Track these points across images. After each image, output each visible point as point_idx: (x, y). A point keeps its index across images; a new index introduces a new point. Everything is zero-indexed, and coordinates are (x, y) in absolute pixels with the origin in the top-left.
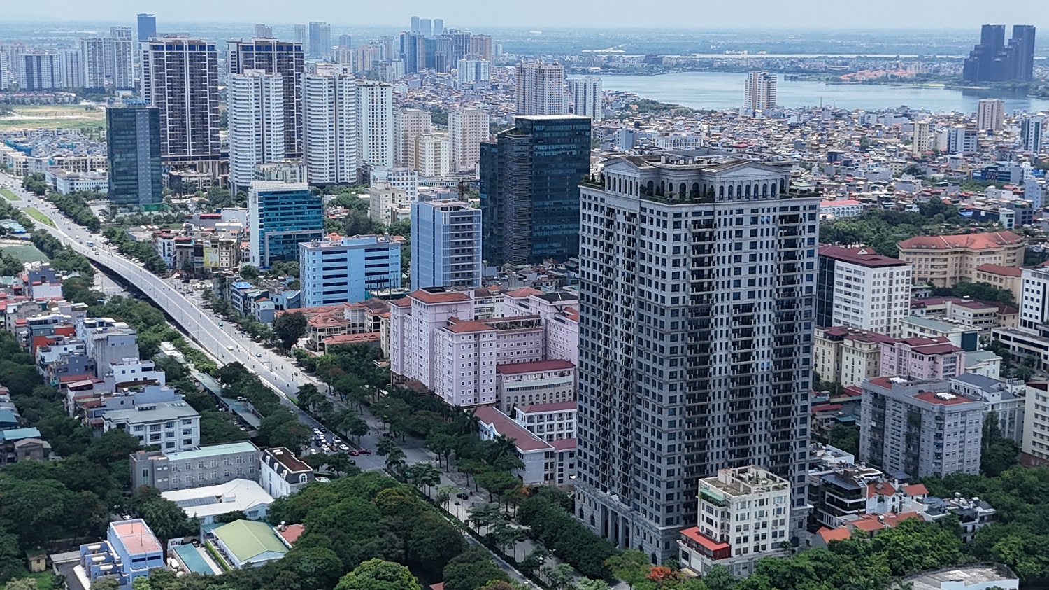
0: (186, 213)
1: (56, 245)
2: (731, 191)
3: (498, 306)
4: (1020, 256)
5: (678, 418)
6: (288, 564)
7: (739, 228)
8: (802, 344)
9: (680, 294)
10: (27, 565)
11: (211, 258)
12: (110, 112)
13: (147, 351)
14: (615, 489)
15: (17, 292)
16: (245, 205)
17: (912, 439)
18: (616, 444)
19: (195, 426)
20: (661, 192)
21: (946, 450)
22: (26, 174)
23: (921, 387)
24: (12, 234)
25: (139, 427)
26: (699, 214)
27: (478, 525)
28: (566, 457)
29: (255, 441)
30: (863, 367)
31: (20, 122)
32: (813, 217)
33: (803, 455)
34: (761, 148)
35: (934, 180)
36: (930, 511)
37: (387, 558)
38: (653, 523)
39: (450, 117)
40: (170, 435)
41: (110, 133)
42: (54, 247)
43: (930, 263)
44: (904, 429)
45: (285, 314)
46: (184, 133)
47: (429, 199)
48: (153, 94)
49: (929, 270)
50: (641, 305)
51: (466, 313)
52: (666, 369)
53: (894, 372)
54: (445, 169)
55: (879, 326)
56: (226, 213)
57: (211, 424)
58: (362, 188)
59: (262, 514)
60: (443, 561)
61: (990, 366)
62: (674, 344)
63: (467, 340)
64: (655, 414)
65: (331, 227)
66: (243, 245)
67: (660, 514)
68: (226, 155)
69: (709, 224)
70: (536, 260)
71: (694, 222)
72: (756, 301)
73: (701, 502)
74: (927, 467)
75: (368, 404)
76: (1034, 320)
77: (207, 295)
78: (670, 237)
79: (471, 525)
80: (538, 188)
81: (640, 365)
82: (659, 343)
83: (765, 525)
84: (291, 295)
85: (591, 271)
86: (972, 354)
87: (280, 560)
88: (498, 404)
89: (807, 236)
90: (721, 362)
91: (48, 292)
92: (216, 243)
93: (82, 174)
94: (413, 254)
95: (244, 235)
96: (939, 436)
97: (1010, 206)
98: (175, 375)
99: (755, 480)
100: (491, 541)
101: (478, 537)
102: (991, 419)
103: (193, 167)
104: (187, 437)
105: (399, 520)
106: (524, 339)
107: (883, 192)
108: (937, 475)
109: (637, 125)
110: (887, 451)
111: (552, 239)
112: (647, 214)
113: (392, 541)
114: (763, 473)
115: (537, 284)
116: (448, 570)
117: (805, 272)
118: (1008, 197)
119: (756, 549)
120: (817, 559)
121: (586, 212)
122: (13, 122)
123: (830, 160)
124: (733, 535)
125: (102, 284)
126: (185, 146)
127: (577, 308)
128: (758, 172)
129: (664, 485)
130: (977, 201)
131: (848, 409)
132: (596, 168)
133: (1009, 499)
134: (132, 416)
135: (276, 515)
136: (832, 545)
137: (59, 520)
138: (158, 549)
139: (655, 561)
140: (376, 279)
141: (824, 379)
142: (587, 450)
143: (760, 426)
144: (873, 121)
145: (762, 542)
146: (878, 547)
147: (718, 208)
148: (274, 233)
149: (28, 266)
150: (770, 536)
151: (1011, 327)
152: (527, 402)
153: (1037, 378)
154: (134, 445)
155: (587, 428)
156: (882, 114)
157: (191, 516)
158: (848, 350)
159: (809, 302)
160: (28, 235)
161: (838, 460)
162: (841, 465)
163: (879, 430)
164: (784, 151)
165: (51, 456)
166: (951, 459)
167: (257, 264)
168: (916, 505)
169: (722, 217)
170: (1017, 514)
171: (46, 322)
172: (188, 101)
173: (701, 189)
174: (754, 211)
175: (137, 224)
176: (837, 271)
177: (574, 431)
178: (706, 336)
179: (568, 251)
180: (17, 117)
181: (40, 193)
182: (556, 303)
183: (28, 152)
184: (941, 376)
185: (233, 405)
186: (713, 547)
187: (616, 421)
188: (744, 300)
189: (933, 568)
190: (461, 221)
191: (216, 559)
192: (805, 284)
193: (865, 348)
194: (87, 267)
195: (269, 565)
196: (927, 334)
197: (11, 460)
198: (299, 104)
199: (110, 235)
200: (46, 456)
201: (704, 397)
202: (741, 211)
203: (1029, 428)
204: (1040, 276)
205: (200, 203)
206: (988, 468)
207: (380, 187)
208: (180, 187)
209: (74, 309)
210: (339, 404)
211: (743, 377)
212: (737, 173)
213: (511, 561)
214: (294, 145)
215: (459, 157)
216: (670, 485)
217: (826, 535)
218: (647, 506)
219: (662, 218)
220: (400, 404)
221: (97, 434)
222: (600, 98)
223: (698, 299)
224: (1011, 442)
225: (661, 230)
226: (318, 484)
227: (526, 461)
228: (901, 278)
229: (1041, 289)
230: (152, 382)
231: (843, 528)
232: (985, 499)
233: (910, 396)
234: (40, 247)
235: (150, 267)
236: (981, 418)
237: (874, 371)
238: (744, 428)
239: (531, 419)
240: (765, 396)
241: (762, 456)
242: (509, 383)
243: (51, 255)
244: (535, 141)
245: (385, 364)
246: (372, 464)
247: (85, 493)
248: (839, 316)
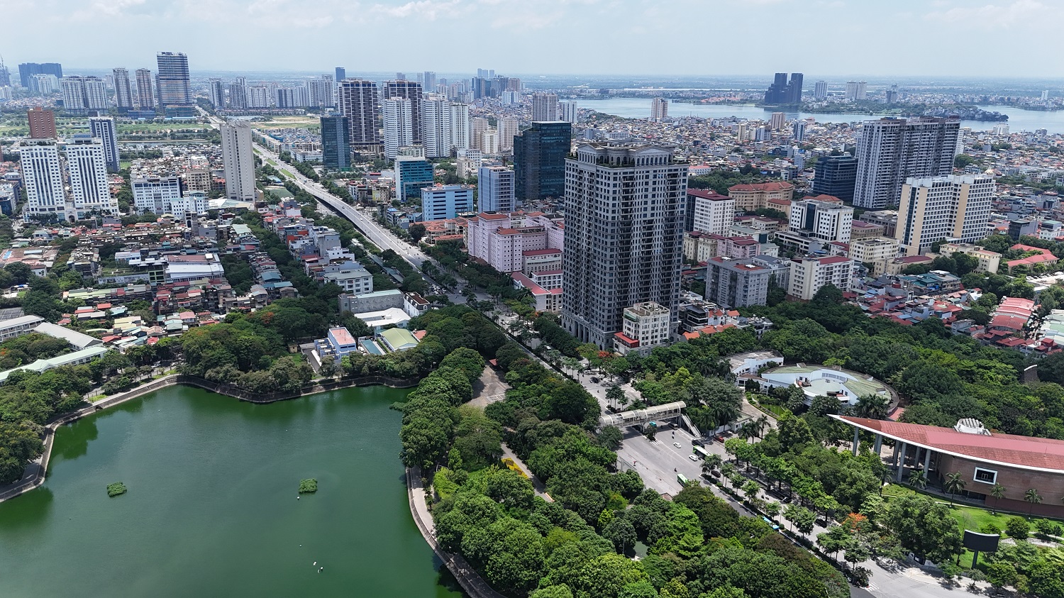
0: (363, 173)
1: (297, 188)
2: (643, 162)
3: (523, 221)
4: (791, 195)
5: (614, 278)
6: (419, 350)
7: (647, 180)
8: (678, 240)
9: (616, 215)
10: (288, 350)
11: (376, 196)
12: (322, 119)
13: (345, 243)
14: (582, 313)
15: (278, 213)
16: (393, 169)
17: (732, 288)
18: (582, 291)
19: (370, 281)
20: (607, 162)
21: (749, 293)
22: (281, 152)
23: (737, 262)
24: (275, 183)
25: (342, 282)
26: (626, 173)
27: (513, 331)
28: (557, 297)
29: (400, 289)
30: (709, 252)
31: (277, 125)
32: (685, 175)
33: (677, 296)
34: (659, 138)
35: (748, 155)
36: (740, 324)
37: (468, 347)
38: (600, 330)
39: (498, 122)
40: (358, 285)
41: (323, 130)
42: (296, 190)
43: (744, 198)
44: (728, 283)
45: (415, 225)
46: (361, 130)
47: (487, 165)
48: (345, 110)
49: (744, 202)
50: (596, 220)
51: (506, 225)
52: (608, 253)
53: (724, 254)
54: (496, 150)
55: (717, 231)
56: (383, 172)
57: (378, 280)
58: (453, 160)
59: (405, 325)
60: (496, 348)
61: (773, 251)
62: (613, 240)
63: (507, 239)
64: (602, 276)
65: (438, 180)
66: (392, 189)
67: (604, 326)
68: (383, 142)
69: (631, 178)
70: (542, 198)
71: (624, 177)
72: (655, 218)
73: (625, 320)
74: (739, 302)
75: (457, 271)
76: (796, 227)
77: (375, 214)
78: (611, 185)
79: (510, 331)
80: (544, 160)
81: (595, 251)
82: (605, 240)
83: (657, 331)
84: (417, 215)
85: (570, 203)
86: (764, 245)
87: (415, 348)
88: (523, 271)
89: (682, 184)
90: (636, 250)
91: (294, 213)
92: (378, 188)
93: (309, 152)
94: (480, 194)
95: (393, 184)
96: (746, 287)
97: (786, 168)
98: (360, 255)
99: (652, 309)
100: (519, 339)
101: (513, 337)
102: (773, 278)
103: (366, 148)
104: (367, 286)
105: (474, 328)
106: (537, 238)
107: (721, 162)
108: (744, 306)
109: (595, 126)
110: (719, 294)
111: (550, 186)
112: (600, 173)
113: (470, 339)
114: (656, 305)
115: (543, 210)
116: (498, 353)
117: (680, 203)
118: (786, 164)
119: (652, 343)
120: (683, 348)
121: (569, 172)
122: (273, 125)
123: (695, 145)
124: (641, 336)
125: (322, 209)
126: (361, 137)
127: (563, 222)
128: (658, 151)
129: (606, 311)
130: (769, 166)
131: (700, 273)
132: (574, 149)
133: (780, 318)
134: (339, 276)
135: (412, 325)
136: (690, 341)
137: (303, 327)
138: (353, 342)
139: (601, 349)
140: (461, 207)
141: (688, 258)
142: (568, 294)
143: (655, 282)
144: (717, 124)
145: (655, 340)
146: (713, 342)
147: (636, 170)
148: (408, 183)
149: (283, 199)
150: (659, 336)
151: (785, 232)
152: (538, 270)
153: (797, 257)
154: (340, 290)
155: (568, 283)
156: (722, 120)
157: (369, 326)
158: (701, 243)
159: (682, 219)
160: (283, 184)
161: (694, 299)
162: (696, 301)
163: (716, 284)
164: (671, 140)
165: (298, 296)
166: (752, 298)
167: (400, 199)
168: (733, 320)
169: (638, 175)
170: (784, 325)
171: (293, 228)
172: (363, 114)
173: (628, 160)
174: (654, 171)
175: (338, 178)
176: (696, 203)
177: (561, 284)
178: (629, 236)
179: (559, 193)
180: (275, 122)
181: (288, 162)
182: (553, 220)
183: (281, 140)
184: (748, 256)
185: (389, 271)
186: (631, 342)
187: (583, 279)
188: (649, 218)
189: (741, 352)
190: (504, 177)
191: (382, 347)
192: (680, 209)
193: (710, 242)
194: (313, 200)
195: (409, 351)
196: (741, 235)
197: (278, 298)
198: (420, 115)
199: (324, 184)
200: (296, 296)
201: (627, 267)
202: (648, 172)
203: (791, 282)
204: (800, 205)
205: (370, 167)
206: (771, 302)
207: (462, 159)
208: (360, 159)
209: (307, 222)
210: (443, 271)
211: (647, 257)
212: (647, 152)
213: (530, 348)
214: (418, 137)
215: (503, 143)
216: (609, 311)
217: (688, 336)
218: (597, 322)
219: (607, 175)
220: (473, 271)
221: (321, 285)
222: (576, 112)
223: (625, 217)
224: (782, 289)
225: (607, 182)
226: (433, 310)
227: (537, 300)
228: (729, 206)
229: (800, 211)
230: (348, 259)
231: (695, 333)
232: (768, 318)
233: (732, 266)
234: (289, 190)
235: (345, 200)
236: (767, 277)
237: (714, 254)
238: (647, 283)
239: (539, 278)
240: (658, 266)
241: (656, 297)
242: (528, 260)
243: (295, 194)
244: (542, 135)
245: (466, 251)
246: (459, 300)
247: (316, 314)
248: (697, 226)
